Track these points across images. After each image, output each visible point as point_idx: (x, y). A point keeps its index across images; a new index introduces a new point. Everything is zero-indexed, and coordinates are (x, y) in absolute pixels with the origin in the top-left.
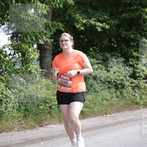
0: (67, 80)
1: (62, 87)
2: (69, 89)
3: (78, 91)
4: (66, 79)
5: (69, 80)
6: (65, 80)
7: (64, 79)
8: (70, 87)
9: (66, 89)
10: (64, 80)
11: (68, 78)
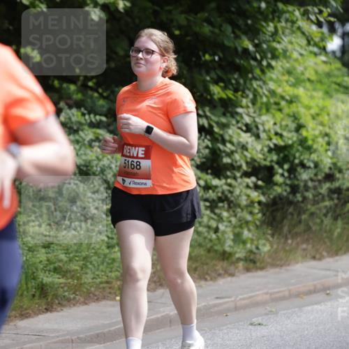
0: (137, 157)
1: (128, 180)
2: (145, 184)
3: (176, 189)
4: (135, 155)
5: (143, 156)
6: (133, 157)
7: (130, 157)
8: (148, 177)
9: (138, 184)
10: (131, 160)
11: (141, 151)
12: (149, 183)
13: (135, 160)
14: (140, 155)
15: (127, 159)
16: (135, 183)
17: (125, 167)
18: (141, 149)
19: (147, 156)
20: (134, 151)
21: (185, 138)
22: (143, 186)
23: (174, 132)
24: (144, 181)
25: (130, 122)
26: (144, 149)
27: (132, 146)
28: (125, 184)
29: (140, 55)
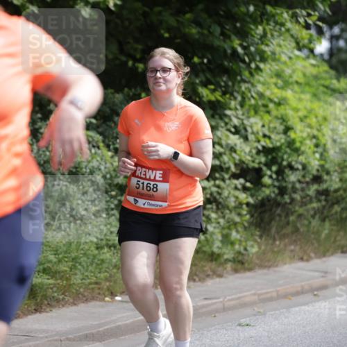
0: (154, 180)
1: (142, 201)
2: (161, 206)
11: (159, 174)
13: (152, 183)
14: (157, 178)
15: (142, 181)
16: (150, 205)
18: (158, 172)
19: (165, 179)
20: (151, 174)
21: (202, 160)
24: (160, 203)
25: (158, 148)
26: (161, 172)
27: (149, 168)
28: (138, 205)
29: (158, 75)
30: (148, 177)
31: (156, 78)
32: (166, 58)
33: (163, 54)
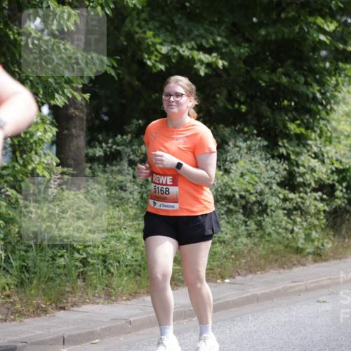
0: (166, 184)
1: (158, 203)
2: (173, 207)
3: (197, 212)
4: (164, 183)
5: (171, 183)
6: (162, 184)
7: (159, 184)
8: (175, 201)
9: (167, 206)
10: (160, 187)
11: (169, 180)
12: (176, 206)
13: (165, 187)
14: (168, 183)
15: (157, 186)
16: (165, 206)
17: (155, 192)
18: (169, 178)
19: (175, 183)
20: (163, 180)
21: (205, 171)
22: (171, 209)
23: (196, 166)
24: (172, 204)
25: (163, 158)
26: (171, 177)
27: (161, 175)
28: (156, 206)
29: (172, 99)
30: (161, 182)
31: (170, 102)
32: (179, 85)
33: (177, 82)
